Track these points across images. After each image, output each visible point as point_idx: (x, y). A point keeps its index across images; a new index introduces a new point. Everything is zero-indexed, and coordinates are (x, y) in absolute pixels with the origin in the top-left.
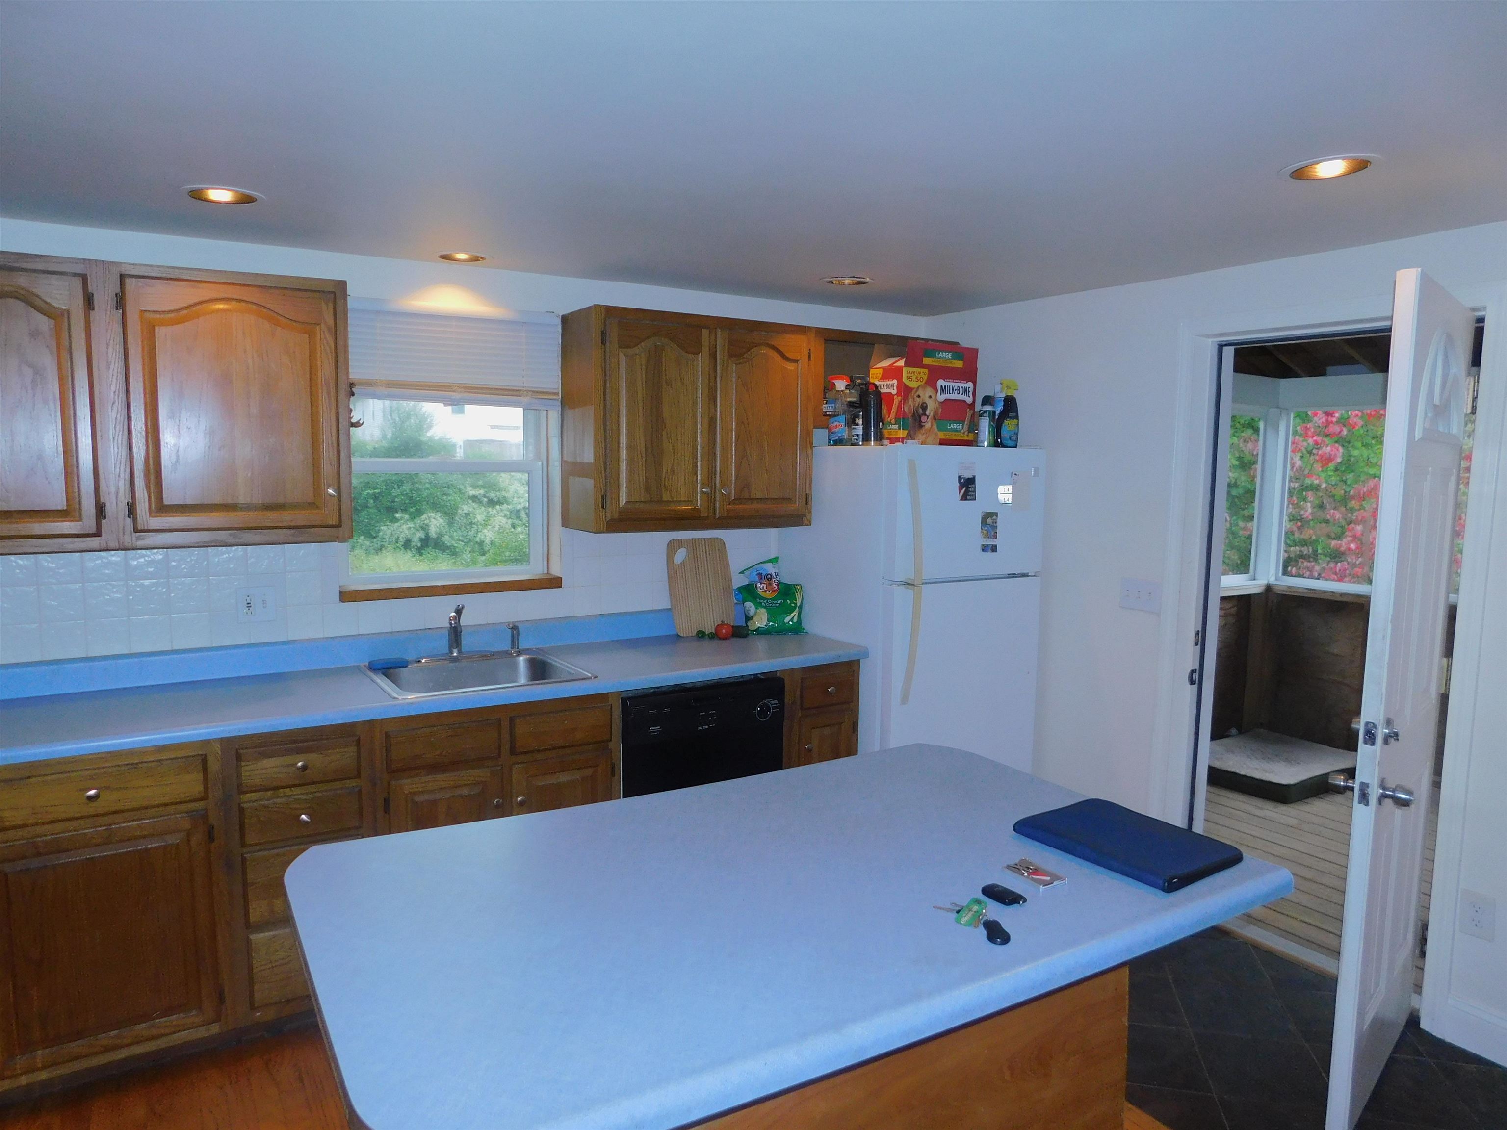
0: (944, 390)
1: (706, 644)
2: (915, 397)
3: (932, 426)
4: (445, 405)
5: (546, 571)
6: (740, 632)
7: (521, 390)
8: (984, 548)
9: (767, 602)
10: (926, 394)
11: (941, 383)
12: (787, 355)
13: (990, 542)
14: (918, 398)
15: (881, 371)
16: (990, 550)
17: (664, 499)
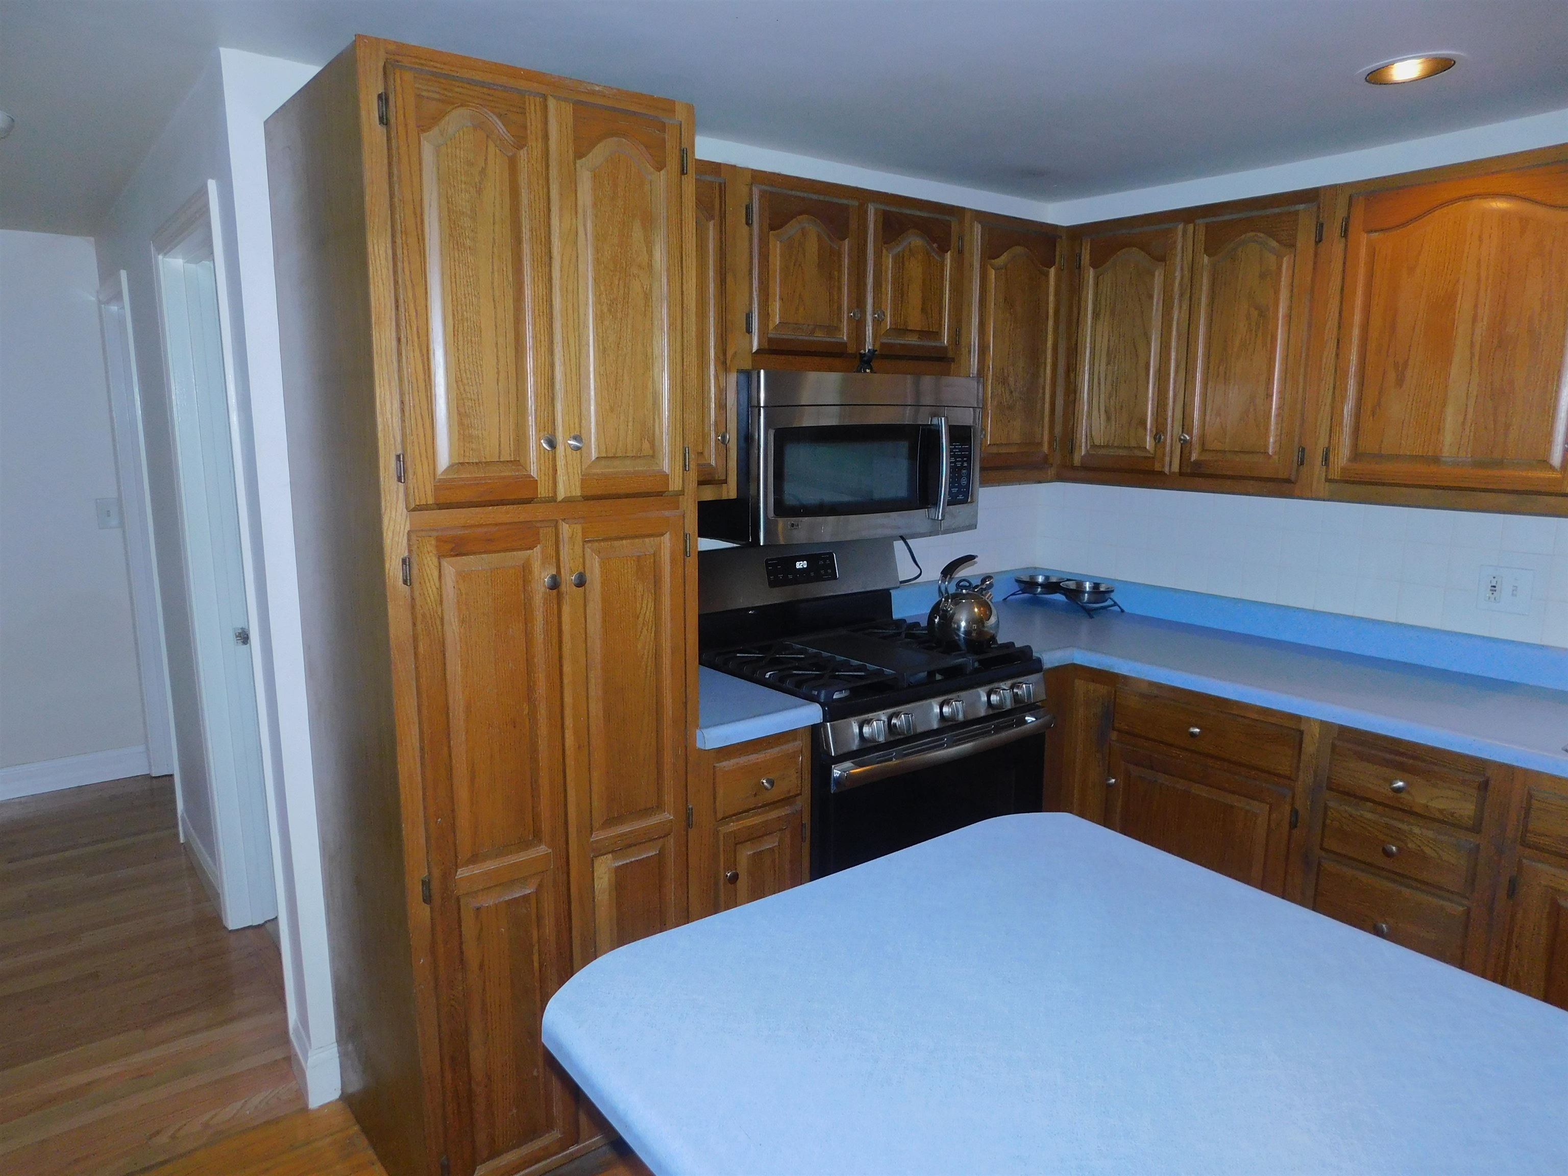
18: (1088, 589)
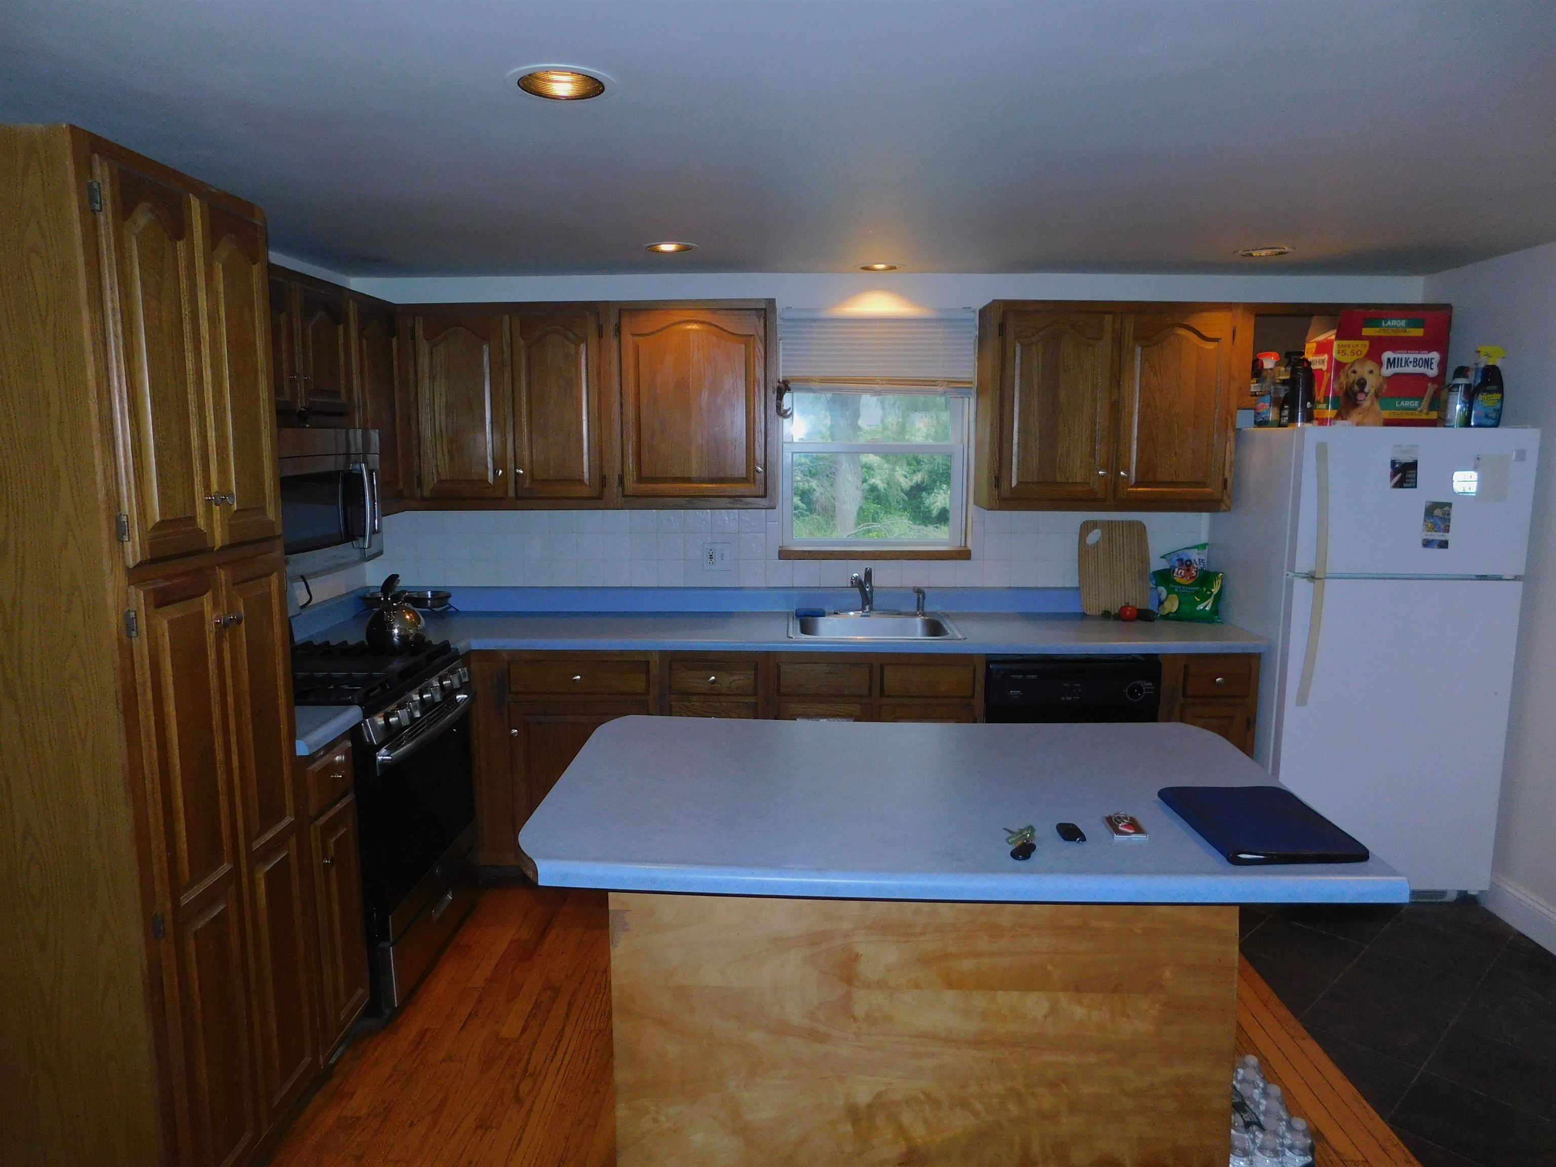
0: (1391, 363)
1: (1111, 624)
2: (1349, 372)
3: (1372, 404)
4: (872, 396)
5: (963, 545)
6: (1144, 616)
7: (937, 381)
8: (1427, 543)
9: (1182, 588)
10: (1365, 370)
11: (1387, 355)
12: (1205, 334)
13: (1438, 536)
14: (1353, 375)
15: (1314, 345)
16: (1436, 546)
17: (1058, 480)
18: (430, 597)
